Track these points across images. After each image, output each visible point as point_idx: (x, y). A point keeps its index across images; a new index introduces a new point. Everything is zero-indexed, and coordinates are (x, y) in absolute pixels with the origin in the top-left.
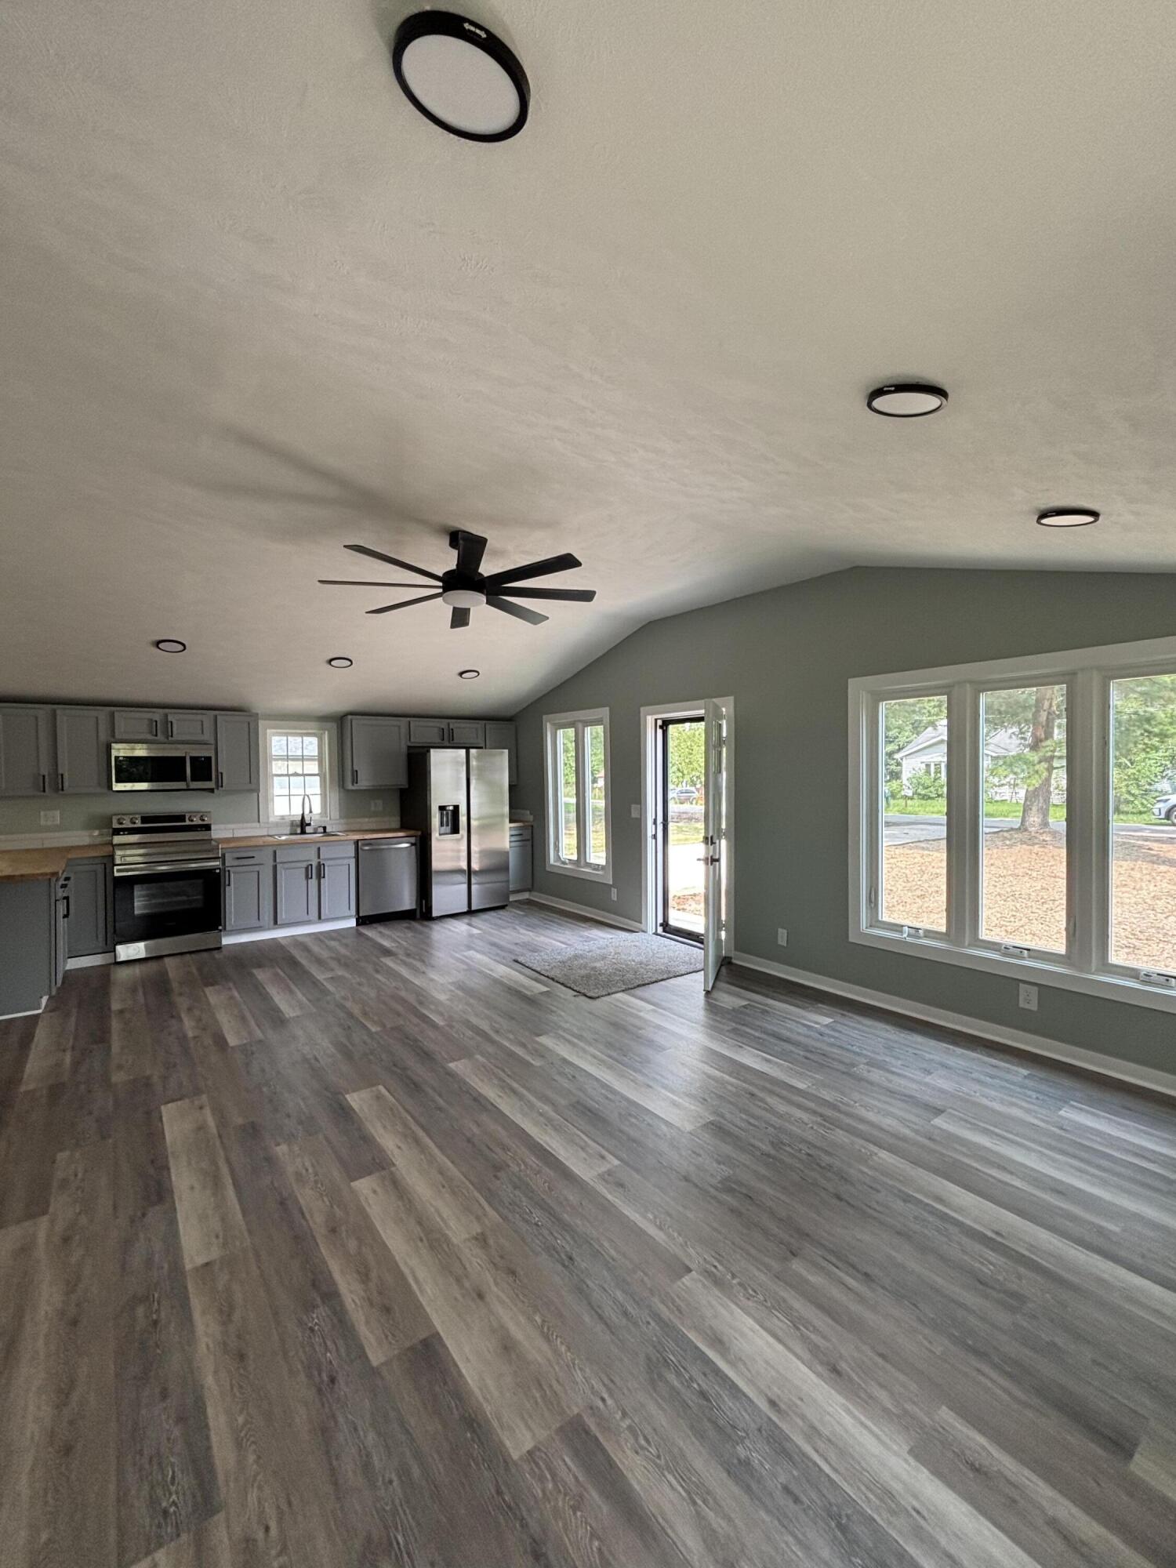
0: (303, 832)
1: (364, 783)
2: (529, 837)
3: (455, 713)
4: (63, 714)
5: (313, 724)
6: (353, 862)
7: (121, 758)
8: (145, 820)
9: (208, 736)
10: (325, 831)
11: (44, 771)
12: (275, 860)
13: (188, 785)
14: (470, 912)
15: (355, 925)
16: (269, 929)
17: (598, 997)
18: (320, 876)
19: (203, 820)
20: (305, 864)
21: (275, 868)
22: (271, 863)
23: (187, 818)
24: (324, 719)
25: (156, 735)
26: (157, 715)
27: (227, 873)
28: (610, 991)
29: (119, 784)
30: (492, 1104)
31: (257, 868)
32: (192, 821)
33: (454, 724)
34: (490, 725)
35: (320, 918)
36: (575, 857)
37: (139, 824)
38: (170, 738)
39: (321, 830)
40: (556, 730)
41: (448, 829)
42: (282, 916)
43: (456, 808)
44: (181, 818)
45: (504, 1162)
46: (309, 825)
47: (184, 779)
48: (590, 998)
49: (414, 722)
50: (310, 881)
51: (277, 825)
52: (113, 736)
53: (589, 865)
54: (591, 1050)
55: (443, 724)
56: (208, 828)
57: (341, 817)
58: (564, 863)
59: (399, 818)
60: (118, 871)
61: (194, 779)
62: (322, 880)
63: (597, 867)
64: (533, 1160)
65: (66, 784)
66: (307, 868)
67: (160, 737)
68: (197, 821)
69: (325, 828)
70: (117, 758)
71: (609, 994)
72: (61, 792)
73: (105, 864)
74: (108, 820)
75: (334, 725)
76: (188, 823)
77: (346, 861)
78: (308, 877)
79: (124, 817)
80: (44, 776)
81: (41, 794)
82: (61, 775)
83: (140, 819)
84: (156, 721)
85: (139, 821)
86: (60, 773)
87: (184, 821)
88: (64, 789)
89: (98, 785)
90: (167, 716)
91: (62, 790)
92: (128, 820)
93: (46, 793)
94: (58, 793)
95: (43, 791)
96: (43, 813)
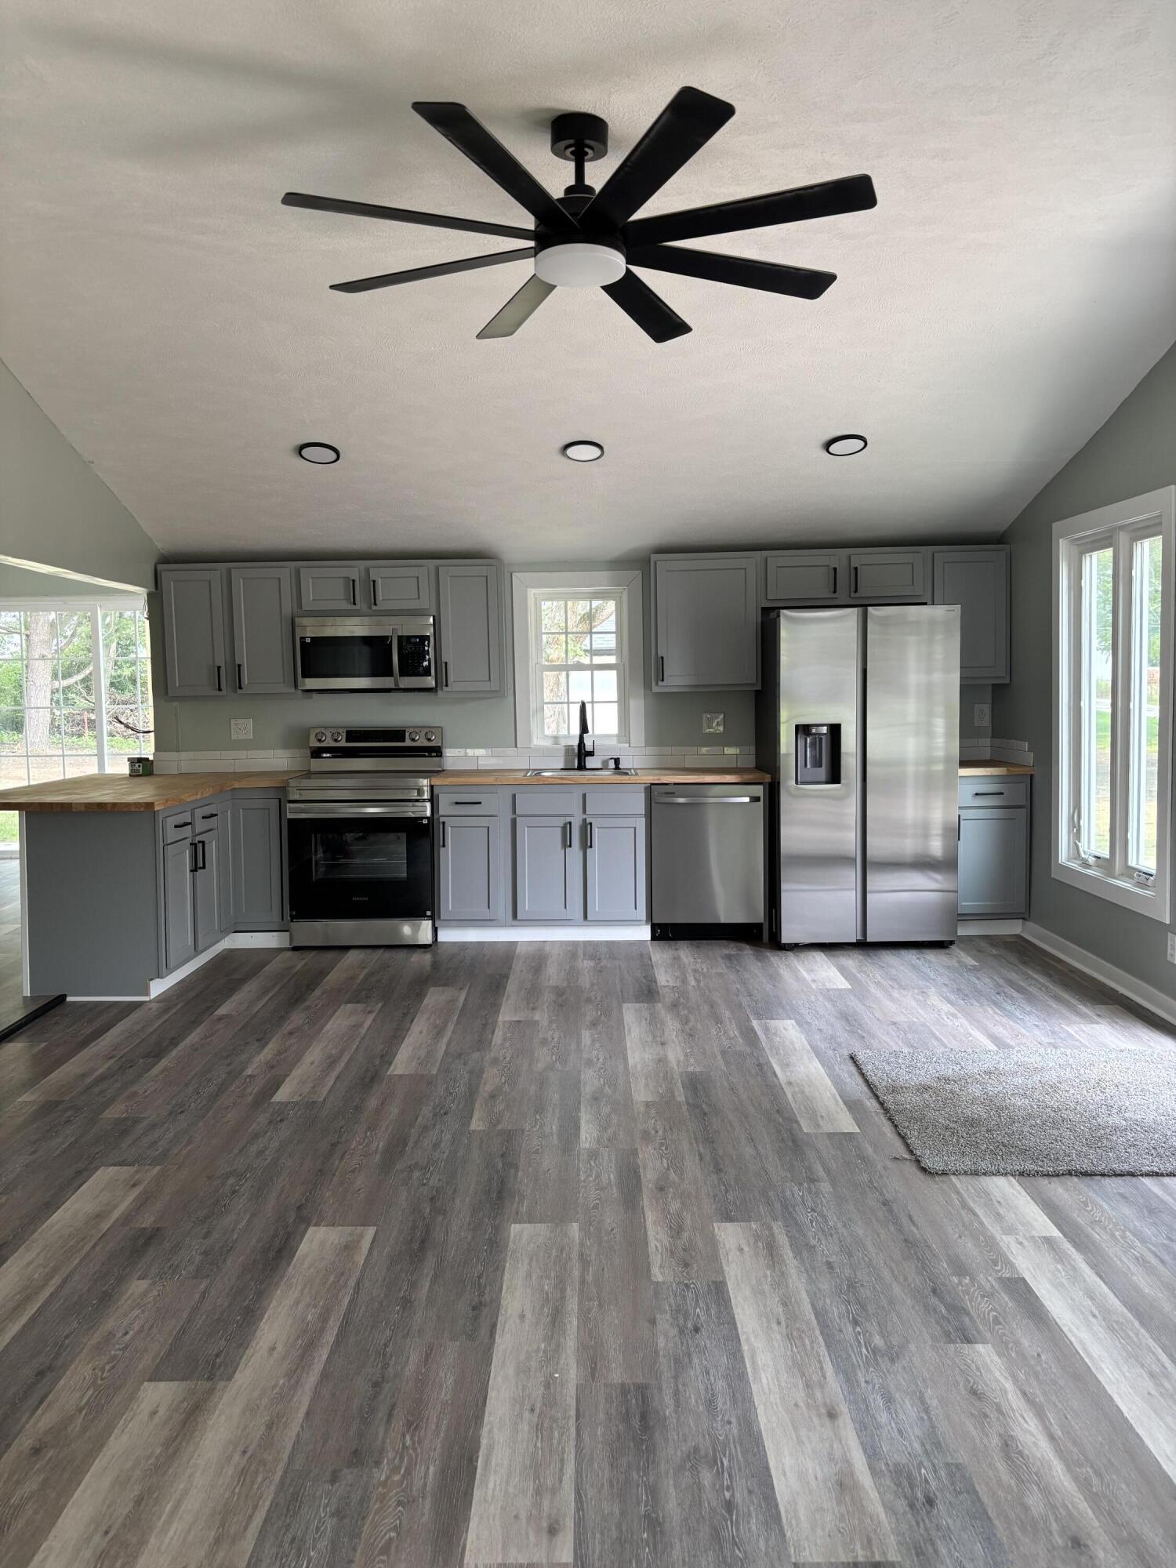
0: (582, 767)
1: (677, 677)
2: (1023, 800)
3: (861, 535)
4: (241, 575)
5: (604, 575)
6: (641, 824)
7: (308, 640)
8: (352, 735)
9: (426, 602)
10: (617, 767)
11: (220, 661)
12: (514, 811)
13: (396, 683)
14: (863, 945)
15: (648, 937)
16: (505, 926)
17: (944, 1173)
18: (586, 844)
19: (432, 740)
20: (561, 822)
21: (514, 822)
22: (510, 816)
23: (407, 734)
24: (620, 564)
25: (354, 606)
26: (355, 571)
27: (442, 827)
28: (983, 1165)
29: (307, 680)
30: (494, 1327)
31: (484, 822)
32: (414, 740)
33: (860, 557)
34: (943, 554)
35: (585, 917)
36: (1105, 853)
37: (343, 744)
38: (374, 607)
39: (612, 765)
40: (1082, 553)
41: (822, 772)
42: (525, 906)
43: (835, 730)
44: (398, 734)
45: (382, 1451)
46: (591, 754)
47: (389, 673)
48: (924, 1170)
49: (777, 559)
50: (568, 850)
51: (544, 752)
52: (300, 606)
53: (1129, 872)
54: (798, 1283)
55: (837, 558)
56: (437, 752)
57: (647, 745)
58: (1086, 865)
59: (753, 749)
60: (293, 811)
61: (403, 673)
62: (589, 850)
63: (1143, 878)
64: (428, 1474)
65: (245, 680)
66: (564, 828)
67: (361, 605)
68: (421, 742)
69: (617, 761)
70: (303, 639)
71: (976, 1173)
72: (239, 691)
73: (280, 799)
74: (305, 733)
75: (637, 574)
76: (408, 743)
77: (631, 822)
78: (566, 843)
79: (323, 730)
80: (219, 668)
81: (218, 693)
82: (239, 666)
83: (344, 735)
84: (354, 581)
85: (342, 738)
86: (238, 662)
87: (404, 741)
88: (242, 686)
89: (284, 681)
90: (367, 571)
91: (240, 688)
92: (329, 735)
93: (224, 692)
94: (236, 692)
95: (220, 690)
96: (233, 721)
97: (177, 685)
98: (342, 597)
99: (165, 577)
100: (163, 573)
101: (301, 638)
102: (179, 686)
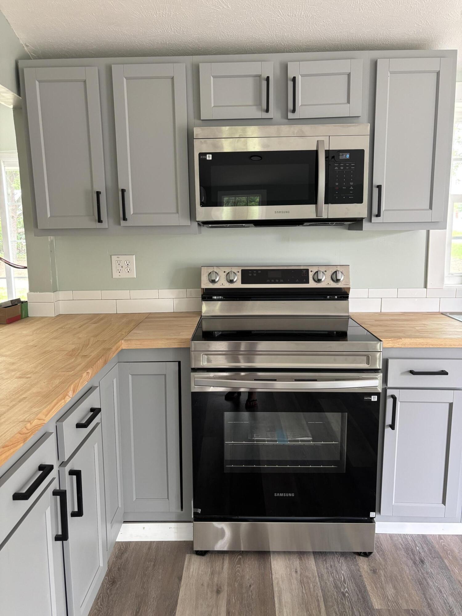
7: (209, 157)
11: (100, 186)
13: (319, 212)
19: (338, 281)
23: (311, 275)
25: (267, 111)
27: (390, 402)
29: (206, 209)
32: (319, 281)
37: (238, 284)
38: (291, 116)
47: (313, 200)
52: (198, 111)
61: (330, 199)
65: (131, 209)
67: (274, 113)
68: (326, 283)
70: (202, 155)
72: (122, 222)
73: (179, 363)
76: (312, 284)
79: (216, 269)
80: (98, 193)
81: (99, 225)
82: (123, 191)
83: (240, 275)
84: (268, 79)
85: (238, 278)
86: (121, 187)
87: (307, 282)
88: (127, 217)
89: (178, 212)
90: (285, 68)
91: (125, 219)
92: (223, 275)
93: (105, 225)
94: (120, 224)
95: (100, 221)
96: (114, 258)
97: (49, 216)
98: (251, 103)
99: (28, 75)
100: (25, 70)
101: (201, 154)
102: (51, 216)
